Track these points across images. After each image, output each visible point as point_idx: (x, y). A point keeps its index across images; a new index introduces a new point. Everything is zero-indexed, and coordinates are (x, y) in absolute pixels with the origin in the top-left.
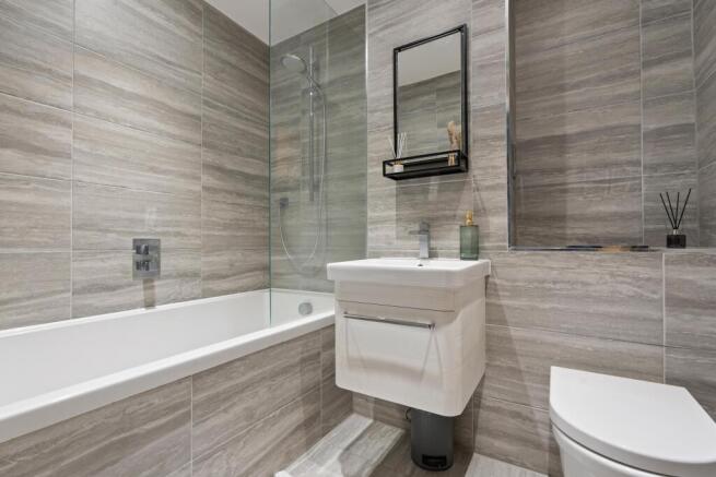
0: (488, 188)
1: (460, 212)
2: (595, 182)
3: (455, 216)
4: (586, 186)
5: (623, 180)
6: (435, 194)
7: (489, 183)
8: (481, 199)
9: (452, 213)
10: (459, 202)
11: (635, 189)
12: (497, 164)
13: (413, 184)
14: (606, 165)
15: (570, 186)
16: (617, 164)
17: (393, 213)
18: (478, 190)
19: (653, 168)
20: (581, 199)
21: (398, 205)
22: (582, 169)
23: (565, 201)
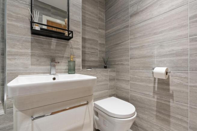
0: (75, 48)
1: (65, 55)
2: (91, 52)
3: (63, 57)
4: (89, 53)
5: (95, 53)
6: (55, 46)
7: (75, 47)
8: (73, 52)
9: (62, 55)
10: (65, 51)
11: (97, 55)
12: (78, 41)
13: (42, 39)
14: (93, 48)
15: (86, 52)
16: (94, 49)
17: (29, 51)
18: (72, 48)
19: (100, 51)
20: (88, 56)
21: (32, 48)
22: (89, 48)
23: (85, 56)
